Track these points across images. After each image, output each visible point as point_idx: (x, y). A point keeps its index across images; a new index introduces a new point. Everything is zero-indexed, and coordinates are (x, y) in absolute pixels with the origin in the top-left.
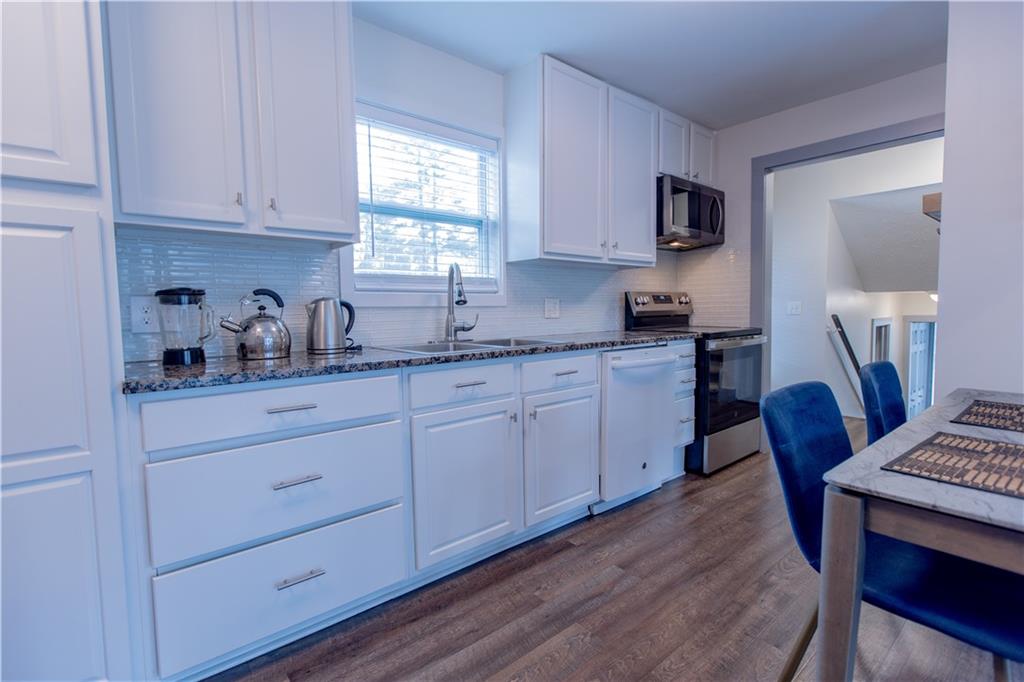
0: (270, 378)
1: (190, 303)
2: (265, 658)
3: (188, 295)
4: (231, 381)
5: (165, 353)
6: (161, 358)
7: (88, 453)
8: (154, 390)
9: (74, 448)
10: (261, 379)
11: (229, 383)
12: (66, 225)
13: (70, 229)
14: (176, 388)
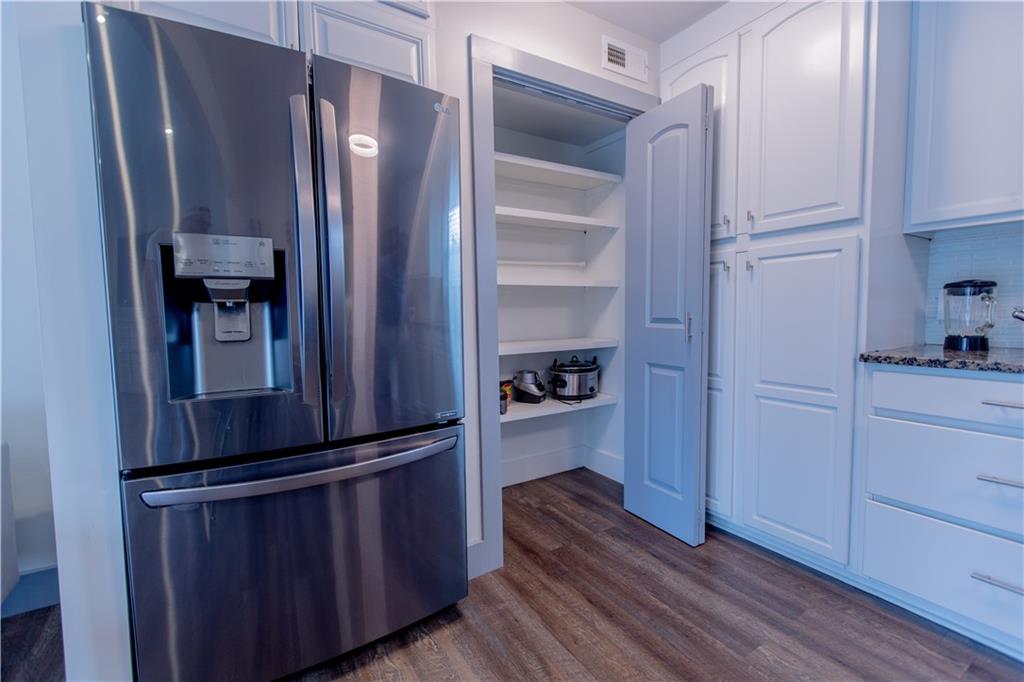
0: (993, 369)
1: (974, 294)
2: (967, 641)
3: (971, 286)
4: (947, 365)
5: (947, 338)
6: (943, 343)
7: (836, 396)
8: (880, 362)
9: (828, 390)
10: (982, 369)
11: (945, 367)
12: (837, 248)
13: (840, 250)
14: (897, 363)
